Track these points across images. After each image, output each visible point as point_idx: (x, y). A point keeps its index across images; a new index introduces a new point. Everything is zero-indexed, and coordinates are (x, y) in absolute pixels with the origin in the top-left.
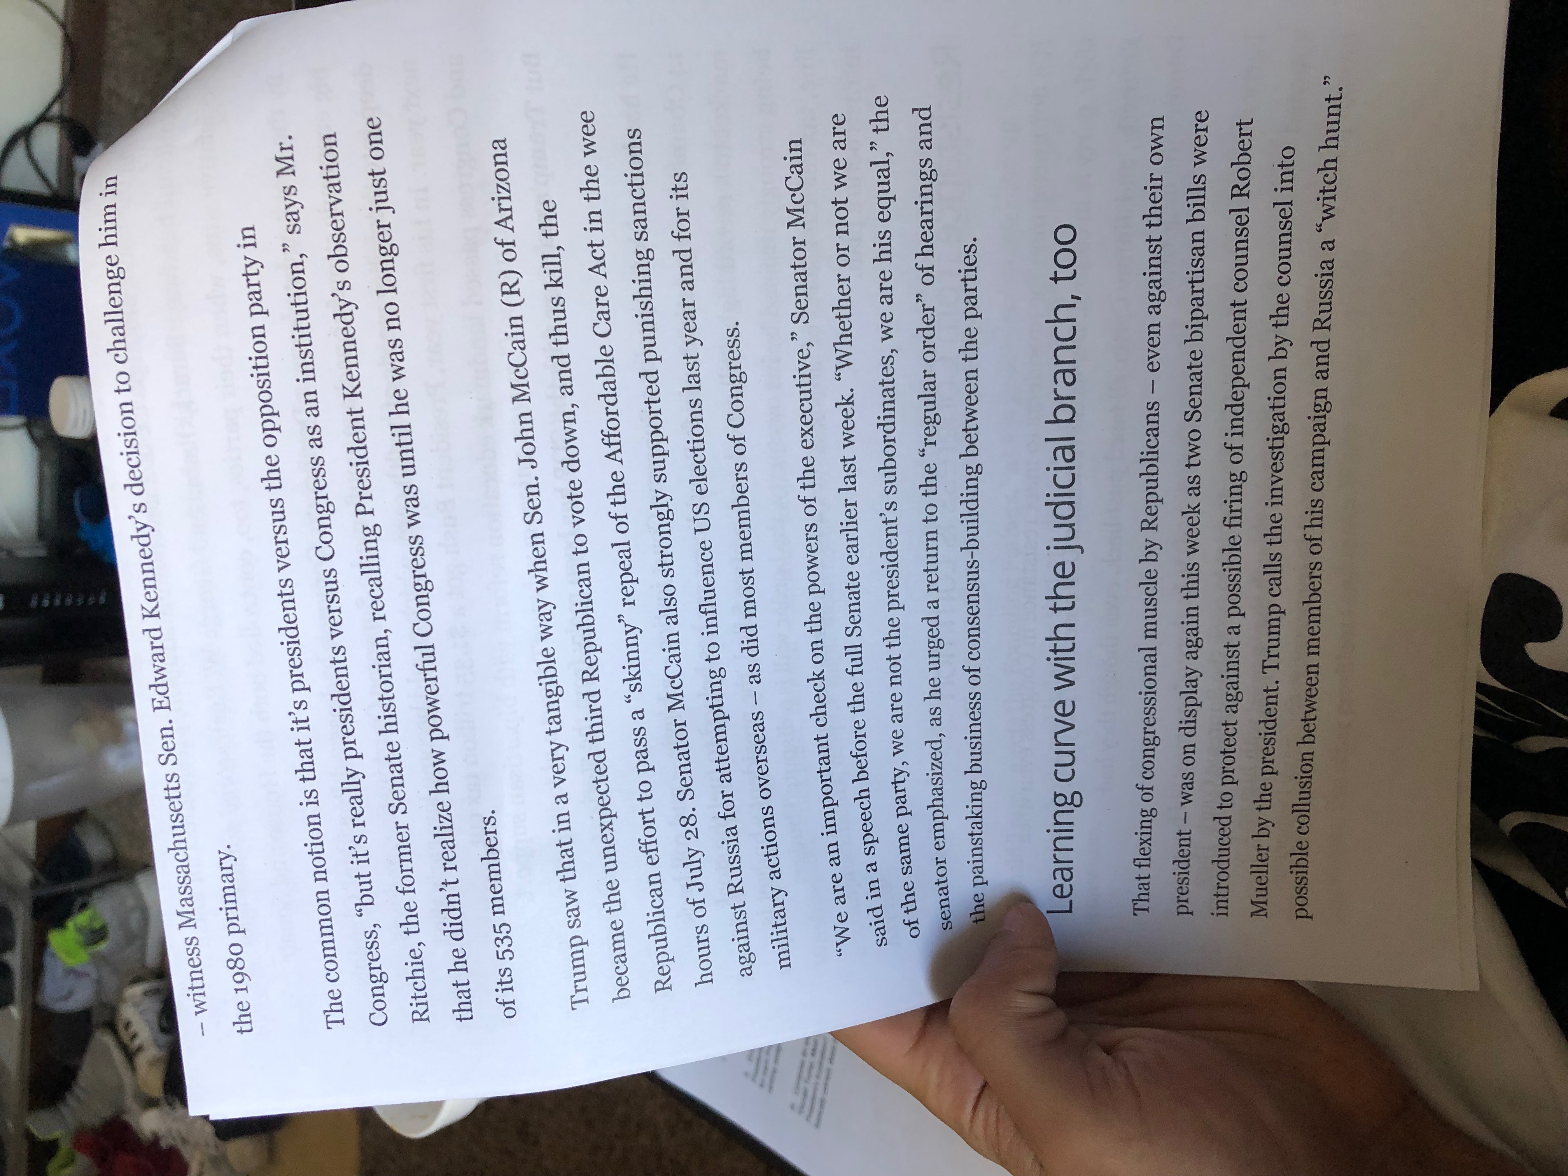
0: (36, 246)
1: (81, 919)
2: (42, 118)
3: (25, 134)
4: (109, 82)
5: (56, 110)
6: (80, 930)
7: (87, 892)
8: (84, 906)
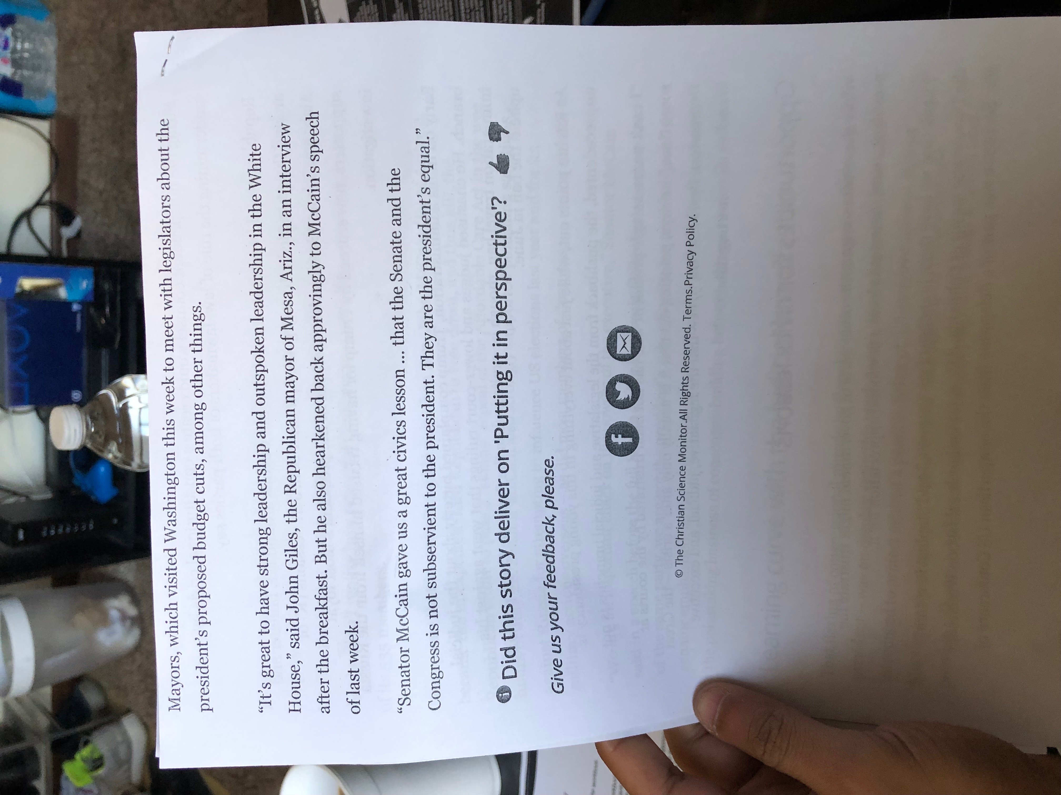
0: (38, 290)
1: (85, 752)
2: (39, 203)
3: (27, 215)
4: (82, 175)
5: (47, 197)
6: (84, 760)
7: (88, 733)
8: (86, 743)
